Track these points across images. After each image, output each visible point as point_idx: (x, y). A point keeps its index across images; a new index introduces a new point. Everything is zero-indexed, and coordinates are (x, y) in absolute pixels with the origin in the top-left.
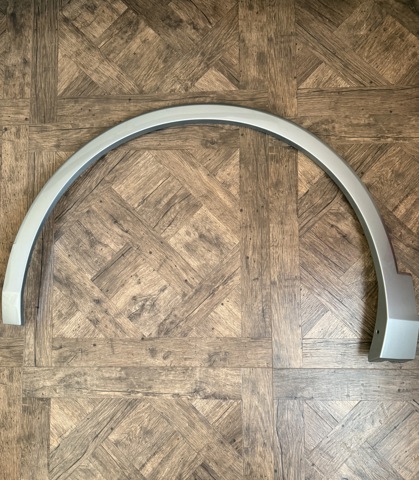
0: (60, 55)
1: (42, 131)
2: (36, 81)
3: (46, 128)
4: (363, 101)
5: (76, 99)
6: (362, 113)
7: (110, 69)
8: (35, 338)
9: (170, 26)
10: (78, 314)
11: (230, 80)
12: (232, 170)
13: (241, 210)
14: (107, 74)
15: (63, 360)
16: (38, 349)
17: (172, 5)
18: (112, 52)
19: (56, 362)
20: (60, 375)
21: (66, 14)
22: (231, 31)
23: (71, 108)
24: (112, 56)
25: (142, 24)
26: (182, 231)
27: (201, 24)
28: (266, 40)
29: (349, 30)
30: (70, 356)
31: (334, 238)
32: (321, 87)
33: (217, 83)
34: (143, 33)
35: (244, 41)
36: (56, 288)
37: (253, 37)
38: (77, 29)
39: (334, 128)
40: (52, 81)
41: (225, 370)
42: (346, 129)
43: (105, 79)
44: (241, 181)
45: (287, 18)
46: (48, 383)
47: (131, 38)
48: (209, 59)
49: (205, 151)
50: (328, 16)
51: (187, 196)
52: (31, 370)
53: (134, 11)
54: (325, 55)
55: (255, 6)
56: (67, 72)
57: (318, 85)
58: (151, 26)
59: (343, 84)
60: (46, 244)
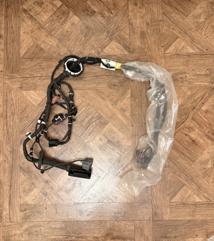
0: (21, 32)
1: (11, 78)
2: (7, 48)
3: (14, 76)
4: (203, 61)
5: (32, 59)
6: (202, 67)
7: (52, 40)
8: (10, 205)
9: (88, 15)
10: (35, 190)
11: (124, 48)
12: (126, 102)
13: (132, 126)
14: (51, 43)
15: (26, 218)
16: (11, 212)
17: (89, 3)
18: (53, 30)
19: (22, 219)
20: (25, 227)
21: (25, 7)
22: (125, 18)
23: (28, 64)
24: (53, 33)
25: (71, 14)
26: (97, 138)
27: (107, 14)
28: (145, 24)
29: (194, 18)
30: (31, 215)
31: (188, 142)
32: (178, 52)
33: (117, 50)
34: (71, 19)
35: (132, 24)
36: (21, 174)
37: (137, 22)
38: (32, 17)
39: (186, 76)
40: (17, 48)
41: (124, 222)
42: (193, 77)
43: (49, 46)
44: (131, 108)
45: (158, 11)
46: (18, 232)
47: (64, 22)
48: (112, 35)
49: (110, 90)
50: (181, 10)
51: (100, 117)
52: (7, 224)
53: (66, 6)
54: (180, 33)
55: (138, 3)
56: (26, 43)
57: (177, 51)
58: (76, 15)
59: (191, 51)
60: (15, 147)
